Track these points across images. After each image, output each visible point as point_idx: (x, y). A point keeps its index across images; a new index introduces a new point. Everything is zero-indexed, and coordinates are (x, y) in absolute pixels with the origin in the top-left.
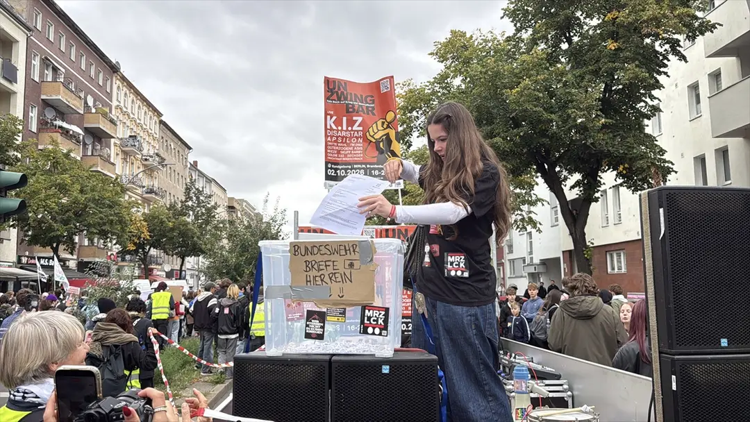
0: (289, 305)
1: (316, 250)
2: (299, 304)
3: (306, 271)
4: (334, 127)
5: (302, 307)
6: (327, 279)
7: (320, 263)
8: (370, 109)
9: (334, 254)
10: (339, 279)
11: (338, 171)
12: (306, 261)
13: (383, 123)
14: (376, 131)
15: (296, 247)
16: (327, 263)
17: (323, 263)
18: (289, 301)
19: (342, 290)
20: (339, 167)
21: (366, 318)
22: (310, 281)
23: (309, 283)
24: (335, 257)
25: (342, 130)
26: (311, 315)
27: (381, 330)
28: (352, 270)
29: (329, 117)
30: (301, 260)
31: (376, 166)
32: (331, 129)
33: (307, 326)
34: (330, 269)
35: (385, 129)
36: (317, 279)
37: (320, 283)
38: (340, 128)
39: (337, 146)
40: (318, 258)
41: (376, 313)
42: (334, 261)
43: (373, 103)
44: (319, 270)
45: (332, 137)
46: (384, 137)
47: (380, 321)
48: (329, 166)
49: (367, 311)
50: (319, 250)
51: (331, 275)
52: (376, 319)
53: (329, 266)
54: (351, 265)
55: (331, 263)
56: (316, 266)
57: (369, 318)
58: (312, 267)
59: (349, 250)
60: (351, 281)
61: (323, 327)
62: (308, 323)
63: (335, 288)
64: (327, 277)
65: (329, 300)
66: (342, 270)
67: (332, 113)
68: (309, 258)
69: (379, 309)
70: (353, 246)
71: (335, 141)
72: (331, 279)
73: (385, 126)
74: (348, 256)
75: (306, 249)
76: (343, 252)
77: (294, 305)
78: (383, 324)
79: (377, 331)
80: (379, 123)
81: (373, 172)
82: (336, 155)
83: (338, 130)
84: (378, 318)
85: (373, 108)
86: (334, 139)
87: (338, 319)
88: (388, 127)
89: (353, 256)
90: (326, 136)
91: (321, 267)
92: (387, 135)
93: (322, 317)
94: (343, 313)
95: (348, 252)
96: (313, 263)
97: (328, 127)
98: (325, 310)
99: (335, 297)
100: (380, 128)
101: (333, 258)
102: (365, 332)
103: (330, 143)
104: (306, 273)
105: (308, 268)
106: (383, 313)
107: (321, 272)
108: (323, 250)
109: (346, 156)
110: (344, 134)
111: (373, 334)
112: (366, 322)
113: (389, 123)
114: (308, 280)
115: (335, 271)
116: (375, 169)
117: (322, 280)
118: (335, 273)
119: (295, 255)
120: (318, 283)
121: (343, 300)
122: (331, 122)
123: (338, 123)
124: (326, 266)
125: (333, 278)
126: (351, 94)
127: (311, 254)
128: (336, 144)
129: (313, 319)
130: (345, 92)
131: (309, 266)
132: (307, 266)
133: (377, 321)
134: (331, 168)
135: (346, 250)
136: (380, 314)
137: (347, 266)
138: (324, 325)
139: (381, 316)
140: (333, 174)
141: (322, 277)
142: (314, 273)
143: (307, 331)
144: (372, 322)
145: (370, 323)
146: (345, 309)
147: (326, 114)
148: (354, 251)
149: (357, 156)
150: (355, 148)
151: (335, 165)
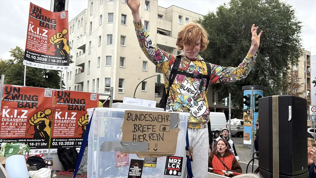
0: (118, 156)
1: (143, 117)
2: (126, 155)
3: (134, 132)
4: (32, 31)
5: (127, 157)
6: (147, 138)
7: (144, 127)
8: (53, 26)
9: (154, 121)
10: (155, 138)
11: (32, 56)
12: (134, 125)
13: (60, 35)
14: (55, 38)
15: (130, 114)
16: (149, 127)
17: (146, 127)
18: (119, 153)
19: (156, 145)
20: (32, 54)
21: (169, 164)
22: (136, 139)
23: (135, 140)
24: (154, 123)
25: (36, 34)
26: (134, 163)
27: (178, 172)
28: (164, 132)
29: (30, 25)
30: (131, 123)
31: (54, 57)
32: (31, 32)
33: (130, 170)
34: (150, 131)
35: (61, 38)
36: (141, 137)
37: (142, 140)
38: (35, 33)
39: (33, 42)
40: (143, 123)
41: (175, 161)
42: (153, 126)
43: (55, 23)
44: (143, 131)
45: (30, 36)
46: (60, 42)
47: (178, 166)
48: (27, 52)
49: (170, 159)
50: (145, 117)
51: (150, 135)
52: (175, 164)
53: (150, 129)
54: (164, 129)
55: (151, 127)
56: (141, 129)
57: (171, 164)
58: (139, 129)
59: (164, 119)
60: (163, 140)
61: (141, 171)
62: (131, 169)
63: (152, 143)
64: (147, 136)
65: (147, 152)
66: (157, 133)
67: (32, 23)
68: (138, 122)
69: (177, 158)
70: (167, 116)
71: (32, 39)
72: (150, 137)
73: (61, 36)
74: (163, 123)
75: (136, 116)
76: (160, 120)
77: (122, 156)
78: (179, 168)
79: (175, 172)
80: (58, 34)
81: (52, 60)
82: (32, 47)
83: (34, 34)
84: (176, 164)
85: (55, 26)
86: (32, 38)
87: (152, 165)
88: (63, 37)
89: (166, 123)
90: (28, 35)
91: (144, 129)
92: (62, 41)
93: (140, 164)
94: (155, 161)
95: (163, 120)
96: (140, 126)
97: (29, 30)
98: (143, 159)
99: (151, 150)
100: (58, 37)
101: (153, 123)
102: (167, 173)
103: (29, 40)
104: (134, 133)
105: (135, 130)
106: (180, 161)
107: (144, 133)
108: (148, 118)
109: (37, 49)
110: (37, 36)
111: (173, 174)
112: (169, 167)
113: (64, 35)
114: (135, 138)
115: (153, 133)
116: (53, 59)
117: (144, 138)
118: (153, 134)
119: (128, 120)
120: (141, 140)
121: (156, 152)
122: (31, 28)
123: (35, 29)
124: (148, 129)
125: (152, 137)
126: (43, 16)
127: (139, 120)
128: (32, 41)
129: (135, 166)
130: (40, 15)
131: (136, 128)
132: (135, 128)
133: (175, 166)
134: (28, 54)
135: (162, 119)
136: (178, 161)
137: (161, 130)
138: (142, 170)
139: (178, 163)
140: (29, 57)
141: (145, 136)
142: (139, 133)
143: (130, 175)
144: (172, 167)
145: (171, 167)
146: (156, 158)
147: (29, 23)
148: (167, 120)
149: (44, 50)
150: (43, 46)
151: (31, 52)
